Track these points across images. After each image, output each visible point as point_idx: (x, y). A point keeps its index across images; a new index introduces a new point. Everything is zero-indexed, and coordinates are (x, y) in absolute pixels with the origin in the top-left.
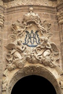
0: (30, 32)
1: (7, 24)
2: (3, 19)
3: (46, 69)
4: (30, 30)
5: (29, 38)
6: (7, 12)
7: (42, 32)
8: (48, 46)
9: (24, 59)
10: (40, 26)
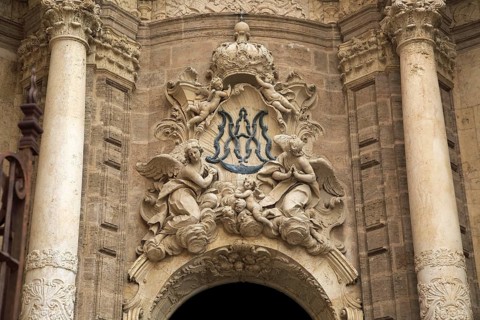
0: (235, 116)
1: (149, 81)
2: (134, 63)
3: (292, 261)
4: (235, 106)
5: (232, 139)
6: (151, 38)
8: (303, 170)
9: (208, 219)
10: (273, 93)
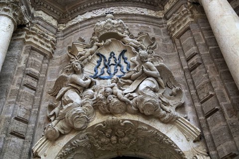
0: (107, 56)
4: (107, 52)
5: (106, 66)
6: (64, 36)
7: (133, 48)
9: (87, 105)
